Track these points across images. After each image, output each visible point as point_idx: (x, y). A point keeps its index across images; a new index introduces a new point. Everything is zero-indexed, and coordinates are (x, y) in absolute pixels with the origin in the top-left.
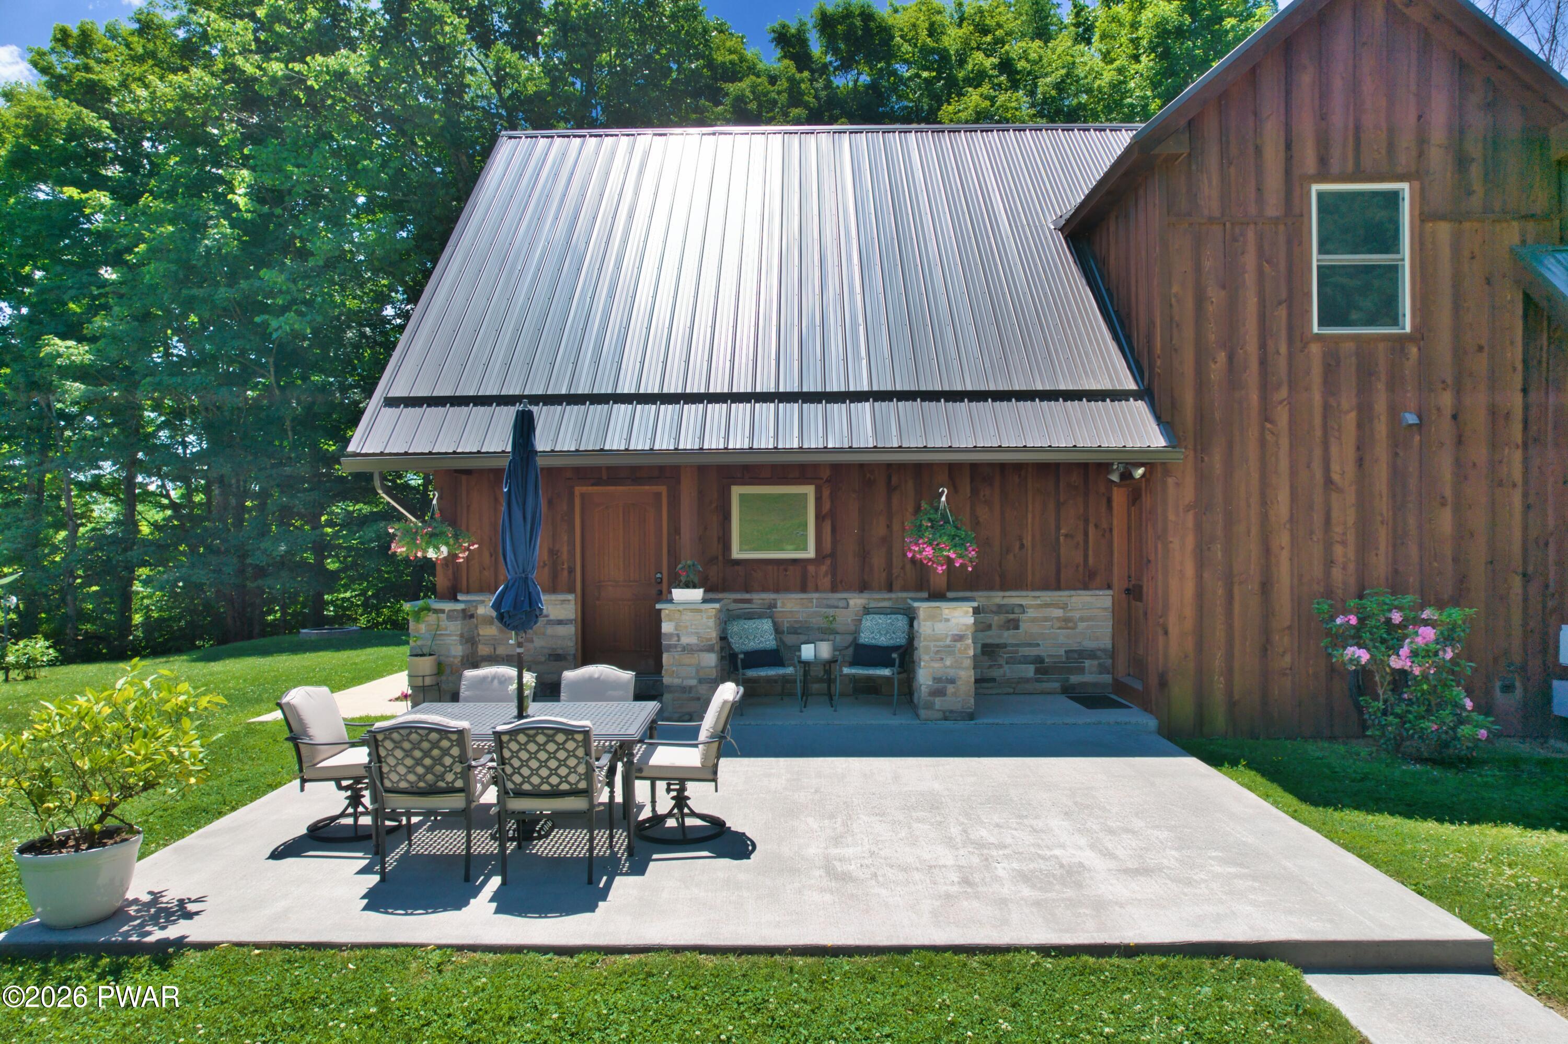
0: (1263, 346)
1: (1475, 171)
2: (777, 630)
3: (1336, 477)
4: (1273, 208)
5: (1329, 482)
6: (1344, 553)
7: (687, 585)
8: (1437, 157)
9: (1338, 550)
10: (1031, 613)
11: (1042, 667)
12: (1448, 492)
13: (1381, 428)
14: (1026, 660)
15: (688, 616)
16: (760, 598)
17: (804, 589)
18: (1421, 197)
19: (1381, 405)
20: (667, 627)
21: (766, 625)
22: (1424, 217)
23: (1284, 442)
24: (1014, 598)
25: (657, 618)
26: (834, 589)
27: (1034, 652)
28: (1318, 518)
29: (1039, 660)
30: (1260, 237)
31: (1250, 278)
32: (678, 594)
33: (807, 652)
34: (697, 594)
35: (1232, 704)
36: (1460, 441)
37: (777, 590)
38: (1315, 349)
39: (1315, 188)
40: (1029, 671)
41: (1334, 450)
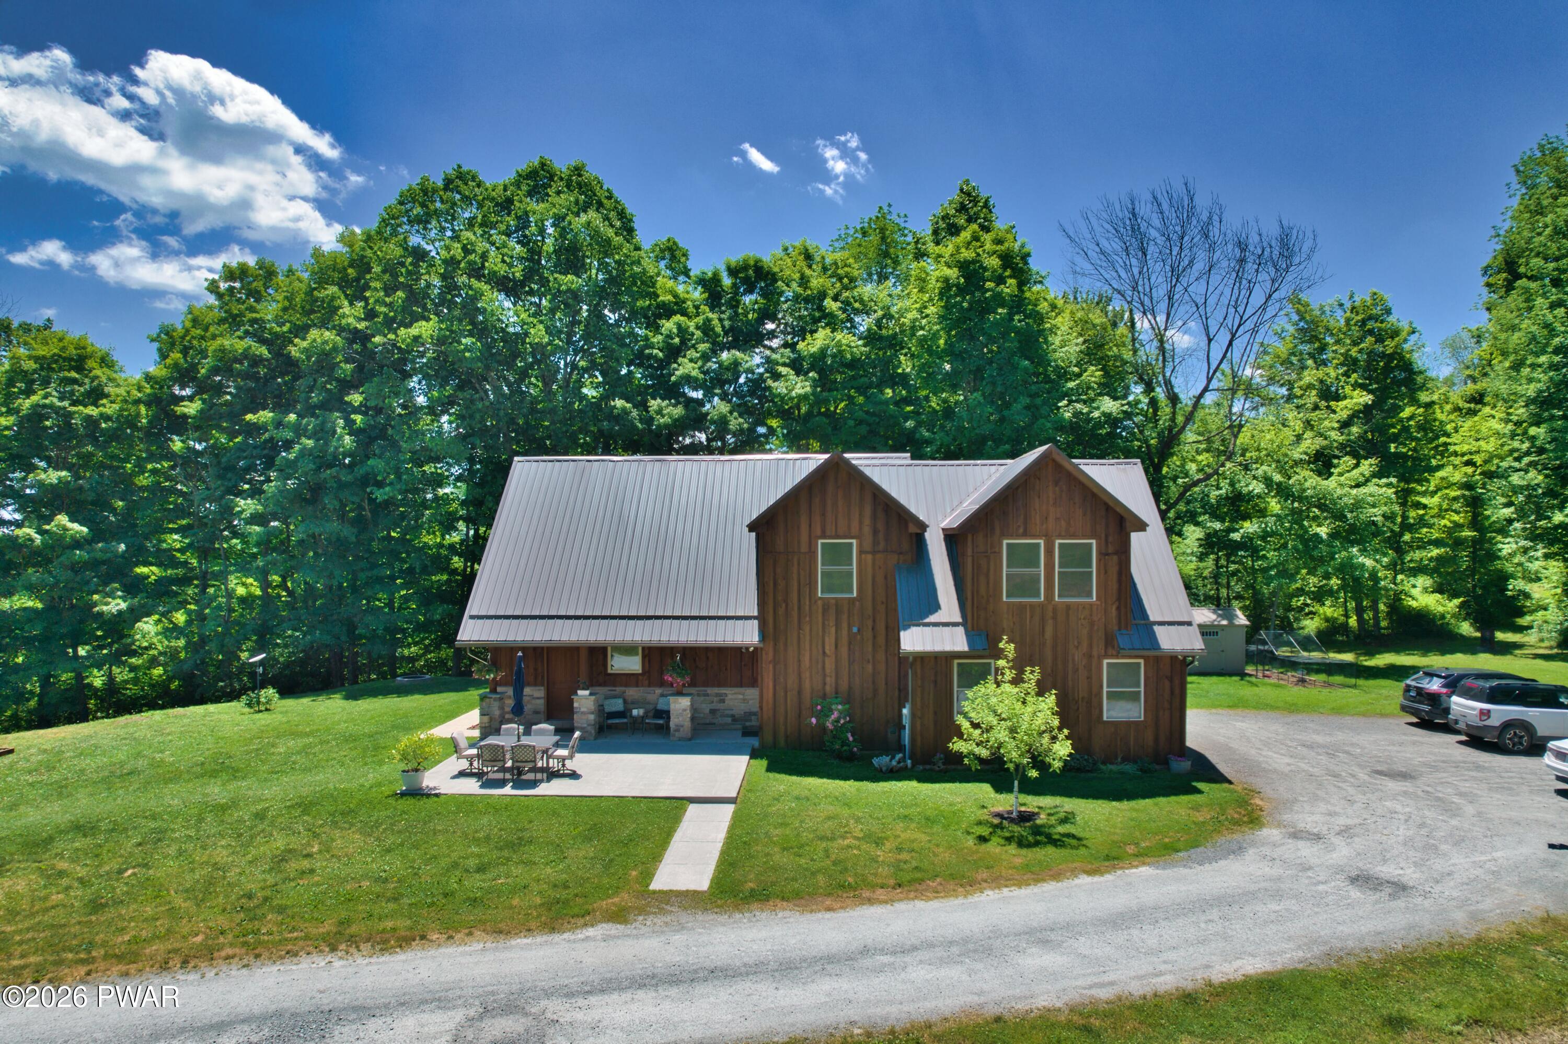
0: (799, 601)
1: (881, 536)
2: (625, 702)
3: (827, 651)
4: (804, 548)
5: (824, 653)
6: (830, 681)
7: (584, 689)
8: (867, 530)
9: (828, 679)
10: (730, 697)
11: (735, 719)
12: (870, 657)
13: (845, 632)
14: (727, 716)
15: (584, 701)
16: (619, 689)
17: (637, 686)
18: (860, 546)
19: (845, 625)
20: (576, 705)
21: (620, 701)
22: (861, 552)
23: (808, 638)
24: (723, 690)
25: (572, 701)
26: (649, 686)
27: (731, 712)
28: (820, 666)
29: (733, 716)
30: (799, 560)
31: (795, 576)
32: (580, 692)
33: (635, 712)
34: (587, 692)
35: (787, 737)
36: (874, 637)
37: (626, 686)
38: (820, 602)
39: (820, 541)
40: (729, 720)
41: (827, 639)
